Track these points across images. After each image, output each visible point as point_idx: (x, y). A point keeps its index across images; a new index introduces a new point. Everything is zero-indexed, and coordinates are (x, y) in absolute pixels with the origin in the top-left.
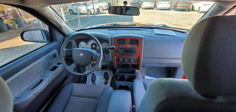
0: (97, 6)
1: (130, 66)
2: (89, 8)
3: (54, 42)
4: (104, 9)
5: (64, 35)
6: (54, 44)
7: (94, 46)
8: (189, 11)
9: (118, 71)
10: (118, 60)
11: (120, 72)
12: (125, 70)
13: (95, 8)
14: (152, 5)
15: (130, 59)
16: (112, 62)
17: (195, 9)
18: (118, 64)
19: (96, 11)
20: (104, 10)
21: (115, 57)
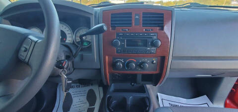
1: (139, 78)
9: (112, 88)
10: (113, 65)
11: (116, 91)
12: (127, 85)
15: (143, 63)
16: (99, 70)
18: (112, 75)
21: (107, 57)
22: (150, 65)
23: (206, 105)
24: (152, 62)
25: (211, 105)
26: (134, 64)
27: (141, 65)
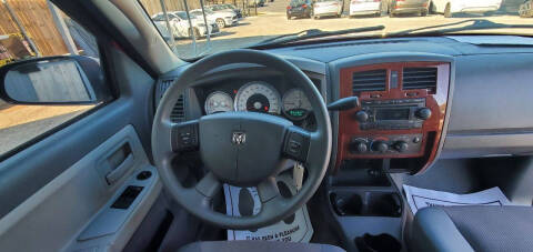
0: (212, 18)
2: (195, 23)
3: (121, 98)
4: (227, 23)
5: (154, 73)
6: (122, 106)
7: (257, 105)
8: (423, 14)
13: (209, 23)
14: (337, 9)
17: (438, 11)
19: (210, 29)
20: (226, 27)
21: (343, 137)
22: (410, 145)
23: (498, 204)
24: (414, 141)
25: (506, 202)
26: (385, 146)
27: (396, 145)
